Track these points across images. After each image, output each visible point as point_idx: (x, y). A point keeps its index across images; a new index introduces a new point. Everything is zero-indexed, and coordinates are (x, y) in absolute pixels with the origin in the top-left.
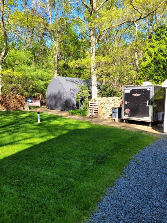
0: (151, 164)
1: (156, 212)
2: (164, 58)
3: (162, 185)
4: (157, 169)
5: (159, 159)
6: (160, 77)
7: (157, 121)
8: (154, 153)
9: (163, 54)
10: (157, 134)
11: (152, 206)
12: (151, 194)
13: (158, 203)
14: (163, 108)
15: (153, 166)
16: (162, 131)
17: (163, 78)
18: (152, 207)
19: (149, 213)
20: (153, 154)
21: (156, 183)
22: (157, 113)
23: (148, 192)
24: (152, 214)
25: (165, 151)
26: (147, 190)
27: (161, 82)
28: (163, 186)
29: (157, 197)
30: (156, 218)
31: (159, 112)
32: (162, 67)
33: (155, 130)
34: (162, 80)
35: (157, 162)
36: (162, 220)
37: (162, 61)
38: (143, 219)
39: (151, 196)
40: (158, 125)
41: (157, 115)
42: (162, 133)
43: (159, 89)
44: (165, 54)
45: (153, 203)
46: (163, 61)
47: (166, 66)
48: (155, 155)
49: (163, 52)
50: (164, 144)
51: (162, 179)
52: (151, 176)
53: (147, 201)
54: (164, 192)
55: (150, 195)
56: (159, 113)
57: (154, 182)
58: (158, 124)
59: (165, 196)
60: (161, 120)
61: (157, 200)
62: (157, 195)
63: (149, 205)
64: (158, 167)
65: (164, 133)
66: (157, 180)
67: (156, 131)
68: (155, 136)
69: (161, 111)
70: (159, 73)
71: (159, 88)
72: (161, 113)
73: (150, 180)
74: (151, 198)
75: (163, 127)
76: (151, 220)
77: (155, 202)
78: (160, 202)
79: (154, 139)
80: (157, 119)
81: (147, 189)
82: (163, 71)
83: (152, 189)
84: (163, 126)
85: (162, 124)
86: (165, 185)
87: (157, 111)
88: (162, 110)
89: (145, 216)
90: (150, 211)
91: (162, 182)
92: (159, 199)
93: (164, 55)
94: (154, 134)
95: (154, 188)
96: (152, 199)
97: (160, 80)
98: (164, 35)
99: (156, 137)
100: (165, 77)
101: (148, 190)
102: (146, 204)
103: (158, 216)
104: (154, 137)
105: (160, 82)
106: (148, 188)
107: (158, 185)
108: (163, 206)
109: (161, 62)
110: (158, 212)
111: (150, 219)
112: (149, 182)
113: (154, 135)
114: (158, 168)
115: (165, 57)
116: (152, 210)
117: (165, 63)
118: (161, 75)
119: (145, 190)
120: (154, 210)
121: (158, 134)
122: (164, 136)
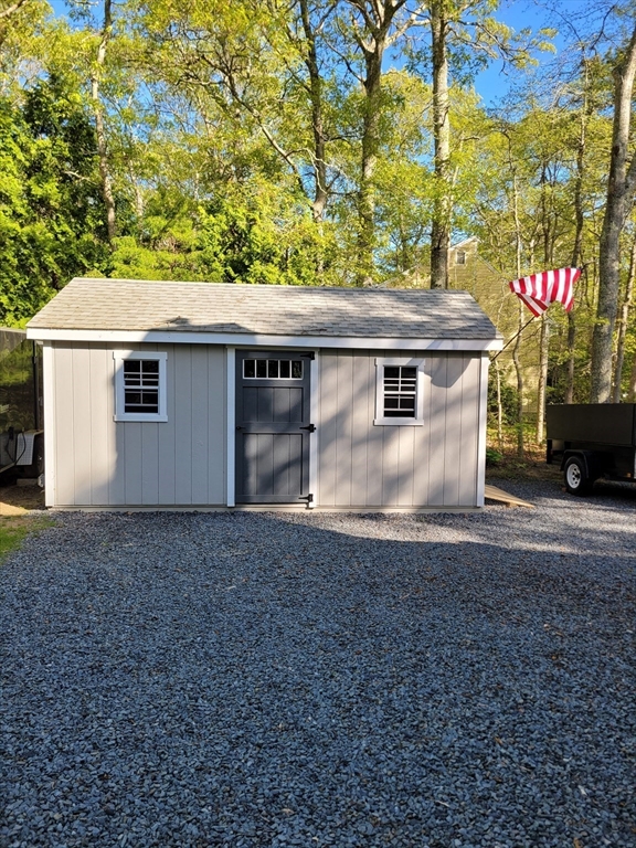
0: (15, 633)
1: (58, 793)
2: (18, 228)
3: (67, 692)
4: (40, 646)
5: (41, 607)
6: (11, 299)
7: (16, 466)
8: (21, 591)
9: (14, 212)
10: (19, 517)
11: (42, 780)
12: (32, 738)
13: (59, 760)
14: (33, 415)
15: (24, 639)
16: (37, 504)
17: (21, 304)
18: (40, 785)
19: (33, 807)
20: (17, 596)
21: (43, 694)
22: (11, 438)
23: (18, 738)
24: (45, 807)
25: (58, 572)
26: (12, 732)
27: (16, 317)
28: (68, 696)
29: (53, 742)
30: (60, 811)
31: (21, 432)
32: (15, 262)
33: (12, 504)
34: (17, 309)
35: (35, 620)
36: (82, 806)
37: (11, 238)
38: (13, 842)
39: (30, 748)
40: (21, 482)
41: (12, 443)
42: (39, 511)
43: (12, 344)
44: (21, 215)
45: (41, 770)
46: (14, 238)
47: (27, 259)
48: (25, 595)
49: (11, 203)
50: (50, 548)
51: (62, 672)
52: (23, 675)
53: (20, 771)
54: (76, 715)
55: (26, 747)
56: (20, 436)
57: (35, 694)
58: (19, 480)
59: (80, 726)
60: (30, 463)
61: (56, 752)
62: (52, 735)
63: (30, 781)
64: (43, 634)
65: (47, 508)
66: (44, 683)
67: (16, 505)
68: (15, 526)
69: (26, 430)
70: (5, 281)
71: (12, 340)
72: (30, 438)
73: (20, 695)
74: (33, 753)
75: (44, 488)
76: (42, 830)
77: (50, 760)
78: (67, 752)
79: (13, 539)
80: (15, 461)
81: (11, 729)
82: (17, 274)
83: (33, 722)
84: (40, 484)
85: (36, 477)
86: (75, 690)
87: (11, 428)
88: (32, 425)
89: (20, 827)
90: (36, 801)
91: (63, 683)
92: (60, 745)
93: (16, 215)
94: (8, 518)
95: (38, 717)
96: (36, 757)
97: (10, 311)
98: (10, 140)
99: (19, 530)
100: (30, 299)
101: (17, 730)
102: (18, 784)
103: (68, 802)
104: (11, 530)
105: (10, 317)
106: (15, 723)
107: (51, 699)
108: (79, 759)
109: (8, 242)
110: (66, 789)
111: (41, 824)
112: (16, 701)
113: (9, 524)
114: (44, 638)
115: (22, 226)
116: (41, 795)
117: (26, 248)
118: (12, 290)
119: (7, 735)
120: (50, 790)
121: (25, 516)
122: (46, 519)
